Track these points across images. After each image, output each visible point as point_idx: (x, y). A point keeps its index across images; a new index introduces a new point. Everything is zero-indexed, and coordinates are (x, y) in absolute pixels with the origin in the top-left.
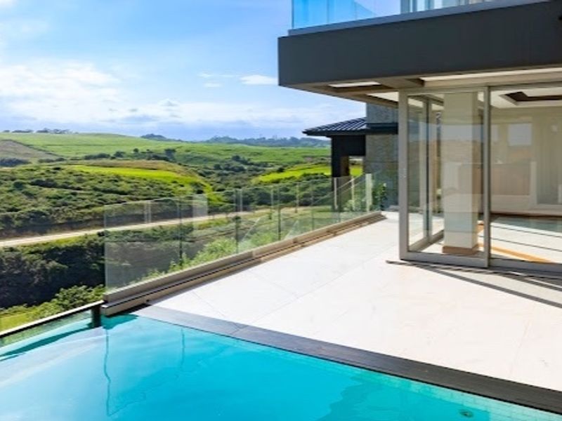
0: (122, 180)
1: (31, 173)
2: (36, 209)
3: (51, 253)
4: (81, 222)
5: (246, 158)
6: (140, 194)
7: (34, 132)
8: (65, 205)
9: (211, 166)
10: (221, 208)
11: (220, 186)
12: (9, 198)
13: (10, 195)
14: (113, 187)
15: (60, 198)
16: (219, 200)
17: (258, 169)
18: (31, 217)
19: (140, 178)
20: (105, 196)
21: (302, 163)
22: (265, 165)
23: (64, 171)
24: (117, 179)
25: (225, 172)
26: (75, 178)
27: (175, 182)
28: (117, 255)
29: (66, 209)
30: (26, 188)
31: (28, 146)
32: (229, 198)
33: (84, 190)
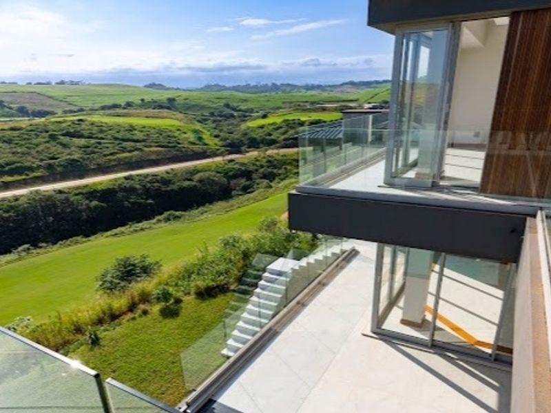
0: (135, 130)
1: (60, 125)
2: (72, 157)
3: (92, 194)
4: (108, 167)
5: (235, 105)
6: (152, 142)
7: (53, 84)
8: (94, 153)
9: (206, 113)
10: (218, 152)
11: (216, 132)
12: (48, 148)
13: (47, 145)
14: (128, 136)
15: (89, 147)
16: (216, 144)
17: (246, 115)
18: (70, 164)
19: (150, 127)
20: (125, 144)
21: (281, 108)
22: (252, 111)
23: (86, 123)
24: (131, 129)
25: (219, 118)
26: (96, 128)
27: (179, 130)
28: (142, 194)
29: (95, 156)
30: (59, 139)
31: (50, 97)
32: (224, 143)
33: (107, 139)
